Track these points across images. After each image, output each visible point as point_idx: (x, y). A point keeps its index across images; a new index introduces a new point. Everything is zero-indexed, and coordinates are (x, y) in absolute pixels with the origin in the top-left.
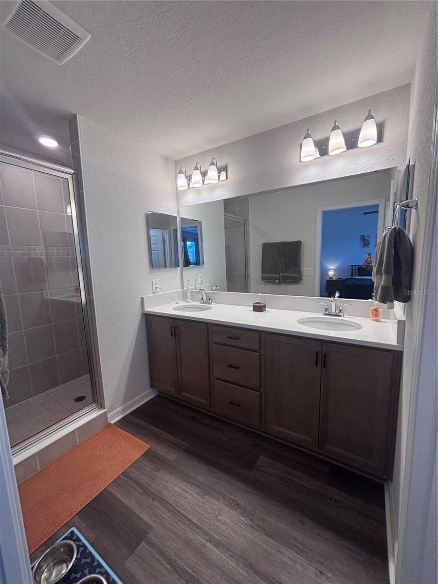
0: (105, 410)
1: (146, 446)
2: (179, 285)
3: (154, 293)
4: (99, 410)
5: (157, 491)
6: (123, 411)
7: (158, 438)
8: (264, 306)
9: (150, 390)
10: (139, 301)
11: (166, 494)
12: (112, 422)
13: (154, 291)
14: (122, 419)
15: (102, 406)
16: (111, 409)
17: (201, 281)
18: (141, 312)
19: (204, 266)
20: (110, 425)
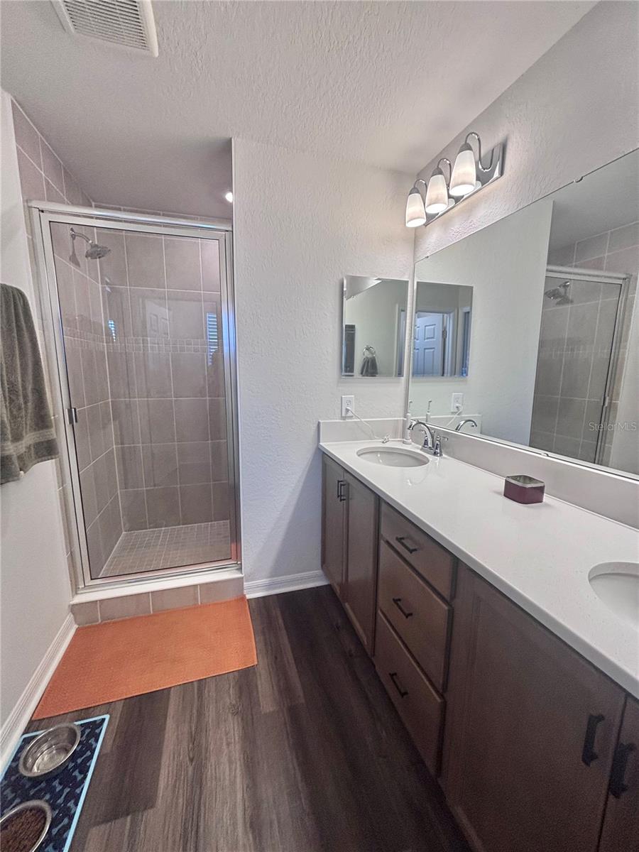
0: (240, 575)
1: (253, 660)
2: (401, 410)
3: (344, 418)
4: (237, 571)
5: (207, 749)
6: (269, 586)
7: (276, 658)
8: (541, 490)
9: (319, 572)
10: (314, 427)
11: (211, 766)
12: (248, 597)
13: (343, 415)
14: (263, 597)
15: (240, 569)
16: (251, 577)
17: (457, 407)
18: (315, 446)
19: (467, 377)
20: (243, 597)
